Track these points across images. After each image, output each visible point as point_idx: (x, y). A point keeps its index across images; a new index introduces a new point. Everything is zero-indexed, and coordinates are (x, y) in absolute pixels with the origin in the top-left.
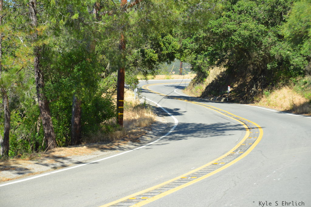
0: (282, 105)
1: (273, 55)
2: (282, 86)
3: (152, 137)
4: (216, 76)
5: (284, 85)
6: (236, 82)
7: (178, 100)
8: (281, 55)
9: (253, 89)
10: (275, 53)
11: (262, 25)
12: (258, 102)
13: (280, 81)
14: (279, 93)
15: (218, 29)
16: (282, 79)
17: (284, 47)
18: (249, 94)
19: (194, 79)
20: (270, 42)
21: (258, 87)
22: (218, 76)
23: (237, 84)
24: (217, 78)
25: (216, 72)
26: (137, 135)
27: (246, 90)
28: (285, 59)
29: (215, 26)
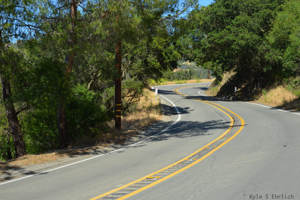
0: (276, 102)
1: (268, 60)
2: (277, 86)
3: (140, 137)
4: (228, 79)
5: (278, 85)
6: (244, 83)
7: (194, 100)
8: (274, 60)
9: (254, 89)
10: (269, 58)
11: (256, 35)
12: (257, 99)
13: (276, 82)
14: (274, 92)
15: (220, 41)
16: (277, 80)
17: (276, 53)
18: (252, 93)
19: (214, 82)
20: (264, 49)
21: (258, 87)
22: (230, 79)
23: (244, 85)
24: (229, 81)
25: (228, 76)
26: (128, 135)
27: (249, 90)
28: (278, 63)
29: (218, 38)
